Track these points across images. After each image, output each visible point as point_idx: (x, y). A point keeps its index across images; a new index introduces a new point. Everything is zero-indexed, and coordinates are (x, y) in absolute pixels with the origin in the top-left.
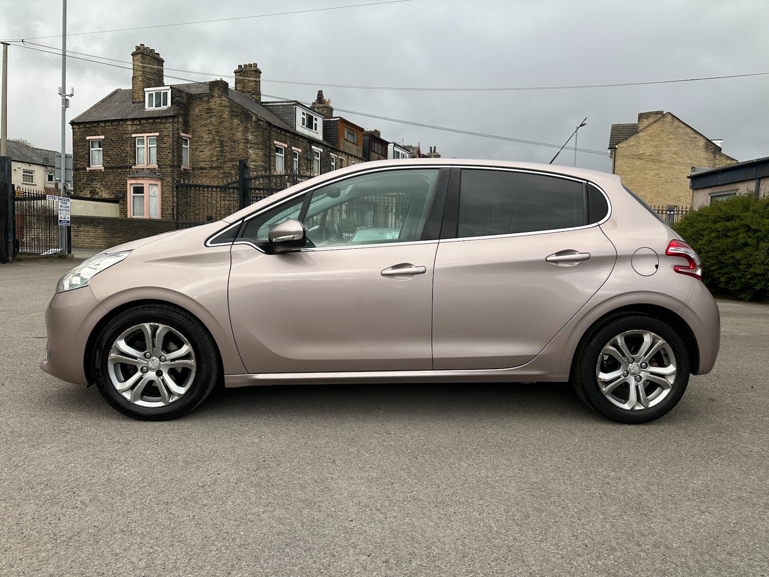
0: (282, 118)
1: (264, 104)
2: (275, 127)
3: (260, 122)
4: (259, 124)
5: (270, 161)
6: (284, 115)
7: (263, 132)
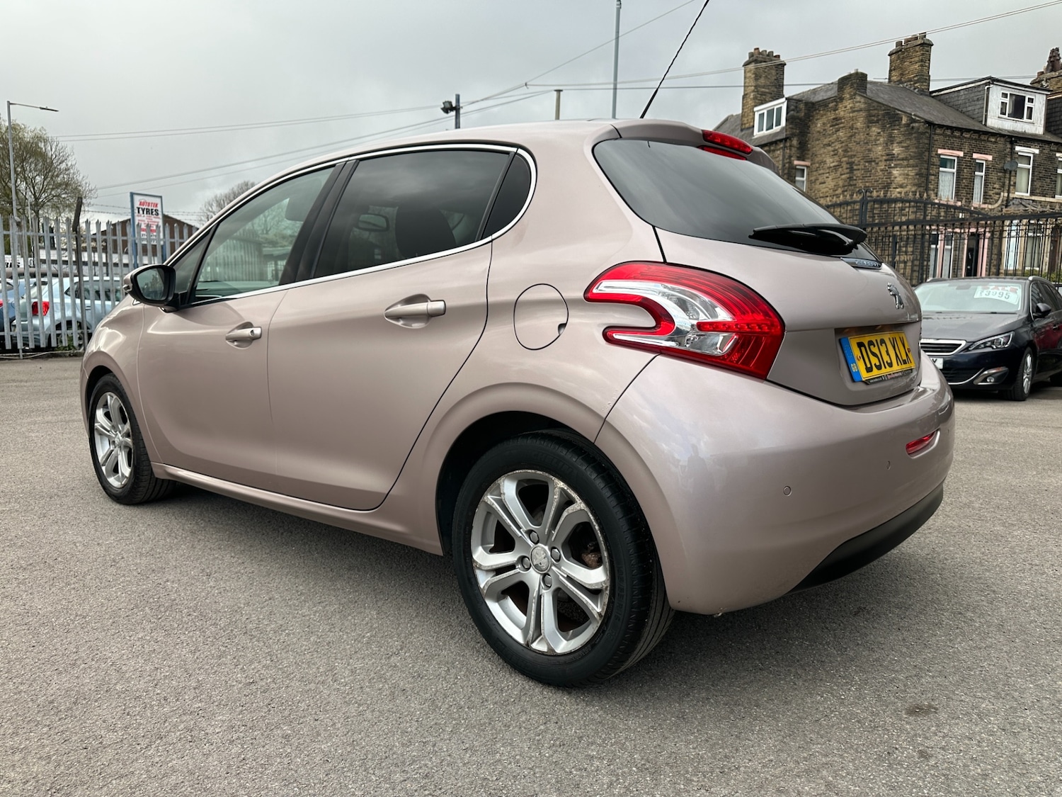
0: (964, 110)
1: (934, 94)
2: (941, 126)
3: (914, 125)
4: (913, 128)
5: (928, 181)
6: (967, 105)
7: (918, 139)
